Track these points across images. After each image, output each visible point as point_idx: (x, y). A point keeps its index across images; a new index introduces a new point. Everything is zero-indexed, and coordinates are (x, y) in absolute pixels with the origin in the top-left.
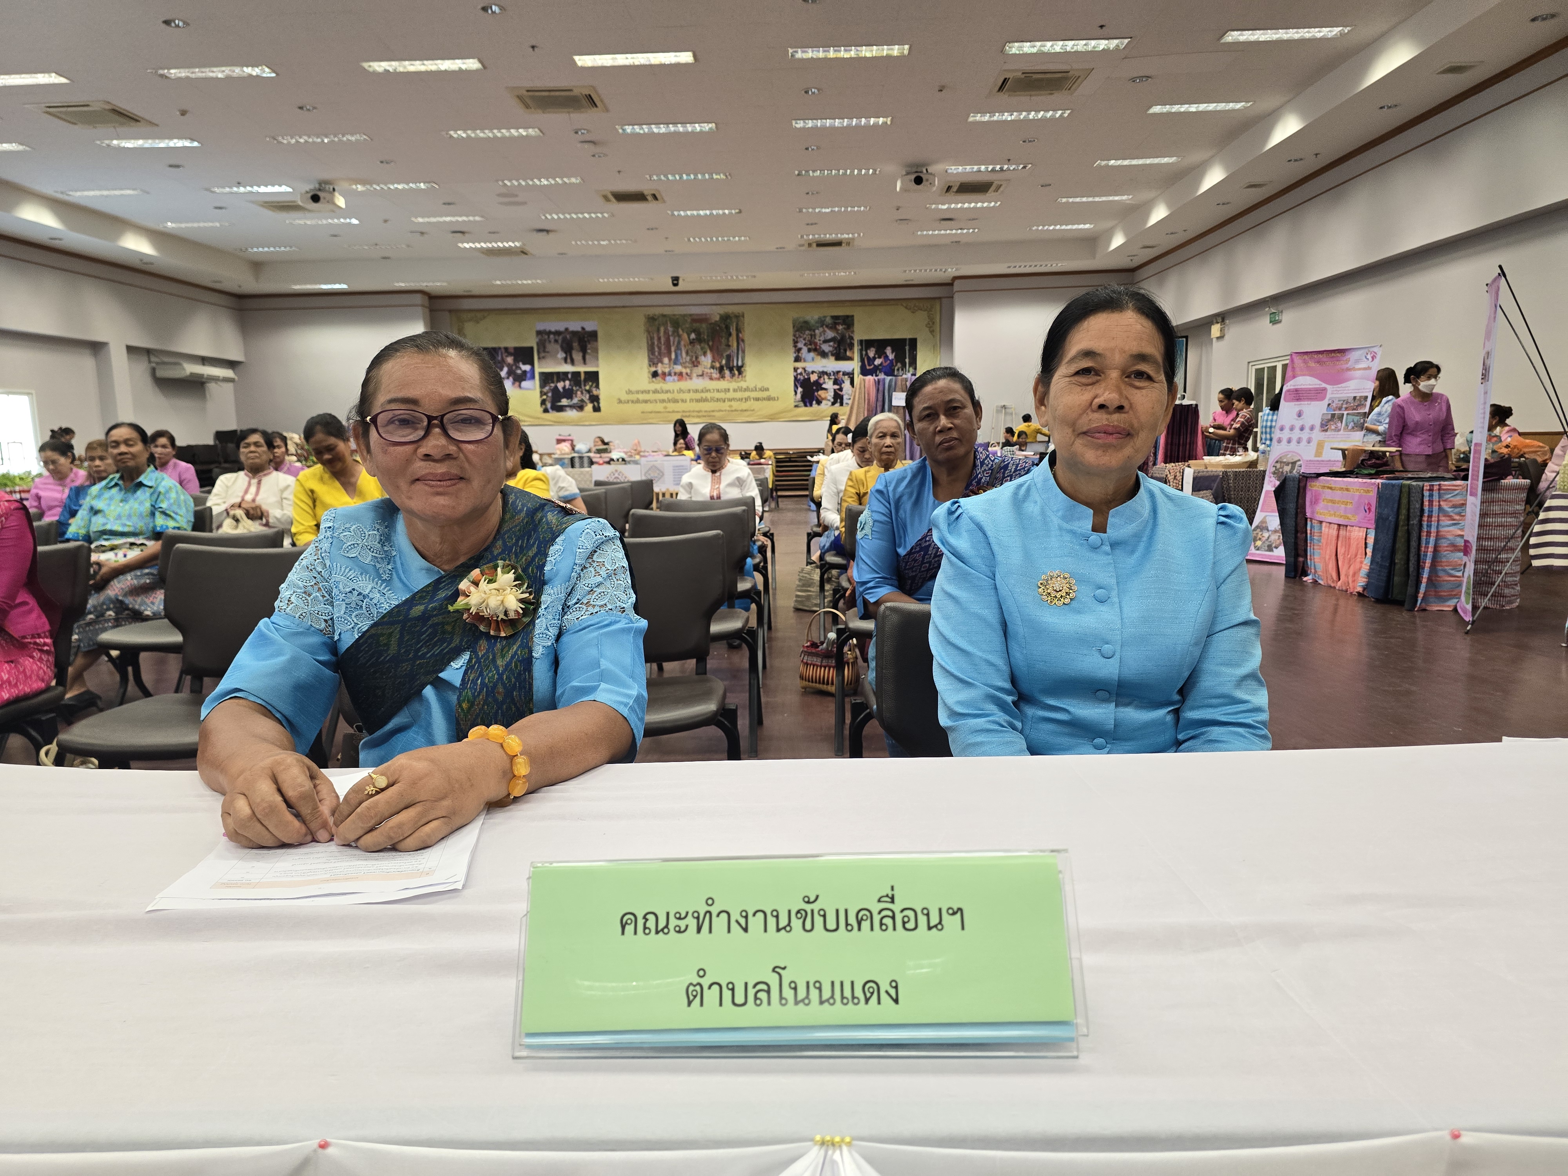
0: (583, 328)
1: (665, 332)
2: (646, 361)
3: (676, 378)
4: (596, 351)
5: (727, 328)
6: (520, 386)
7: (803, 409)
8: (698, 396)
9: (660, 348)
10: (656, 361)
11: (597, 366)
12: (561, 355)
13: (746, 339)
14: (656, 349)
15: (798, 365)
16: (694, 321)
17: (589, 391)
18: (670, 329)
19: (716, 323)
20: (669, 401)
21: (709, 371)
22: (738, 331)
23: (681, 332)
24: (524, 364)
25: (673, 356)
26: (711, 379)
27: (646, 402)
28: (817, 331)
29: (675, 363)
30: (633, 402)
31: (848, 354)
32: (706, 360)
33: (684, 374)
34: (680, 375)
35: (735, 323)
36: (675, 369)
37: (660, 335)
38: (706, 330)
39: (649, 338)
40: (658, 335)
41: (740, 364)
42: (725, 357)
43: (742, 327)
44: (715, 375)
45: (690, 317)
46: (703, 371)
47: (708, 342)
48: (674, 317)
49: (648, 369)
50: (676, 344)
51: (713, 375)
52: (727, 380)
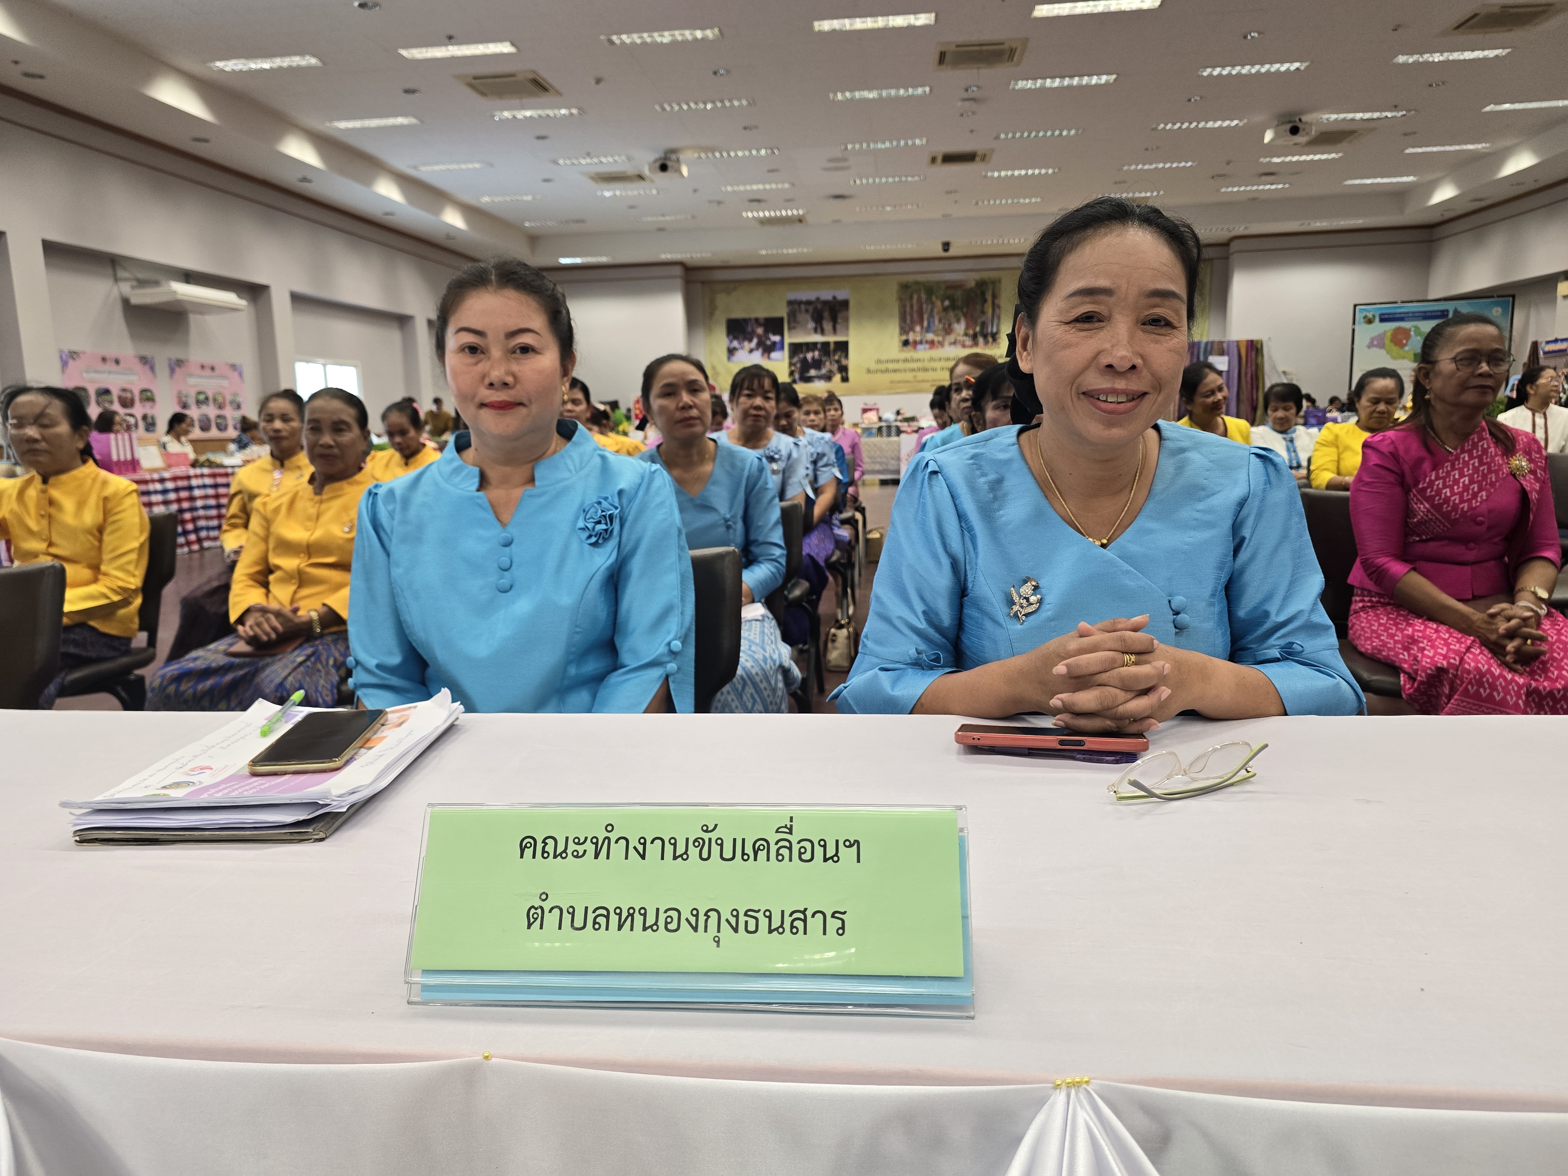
0: (834, 298)
1: (918, 300)
2: (897, 330)
3: (927, 346)
4: (846, 320)
5: (983, 294)
6: (769, 358)
9: (912, 317)
10: (907, 329)
11: (847, 335)
12: (811, 325)
13: (1000, 305)
14: (908, 318)
16: (948, 287)
17: (838, 362)
18: (924, 296)
19: (971, 290)
20: (919, 370)
21: (962, 337)
22: (995, 296)
23: (934, 298)
24: (775, 334)
27: (895, 371)
29: (927, 332)
30: (881, 371)
32: (960, 328)
33: (936, 343)
34: (932, 343)
35: (991, 289)
36: (926, 337)
37: (912, 304)
38: (960, 297)
39: (901, 306)
40: (911, 302)
41: (995, 330)
42: (979, 324)
43: (999, 293)
44: (968, 342)
45: (945, 284)
46: (956, 338)
47: (962, 308)
48: (927, 284)
49: (899, 337)
50: (928, 311)
51: (966, 342)
52: (981, 347)
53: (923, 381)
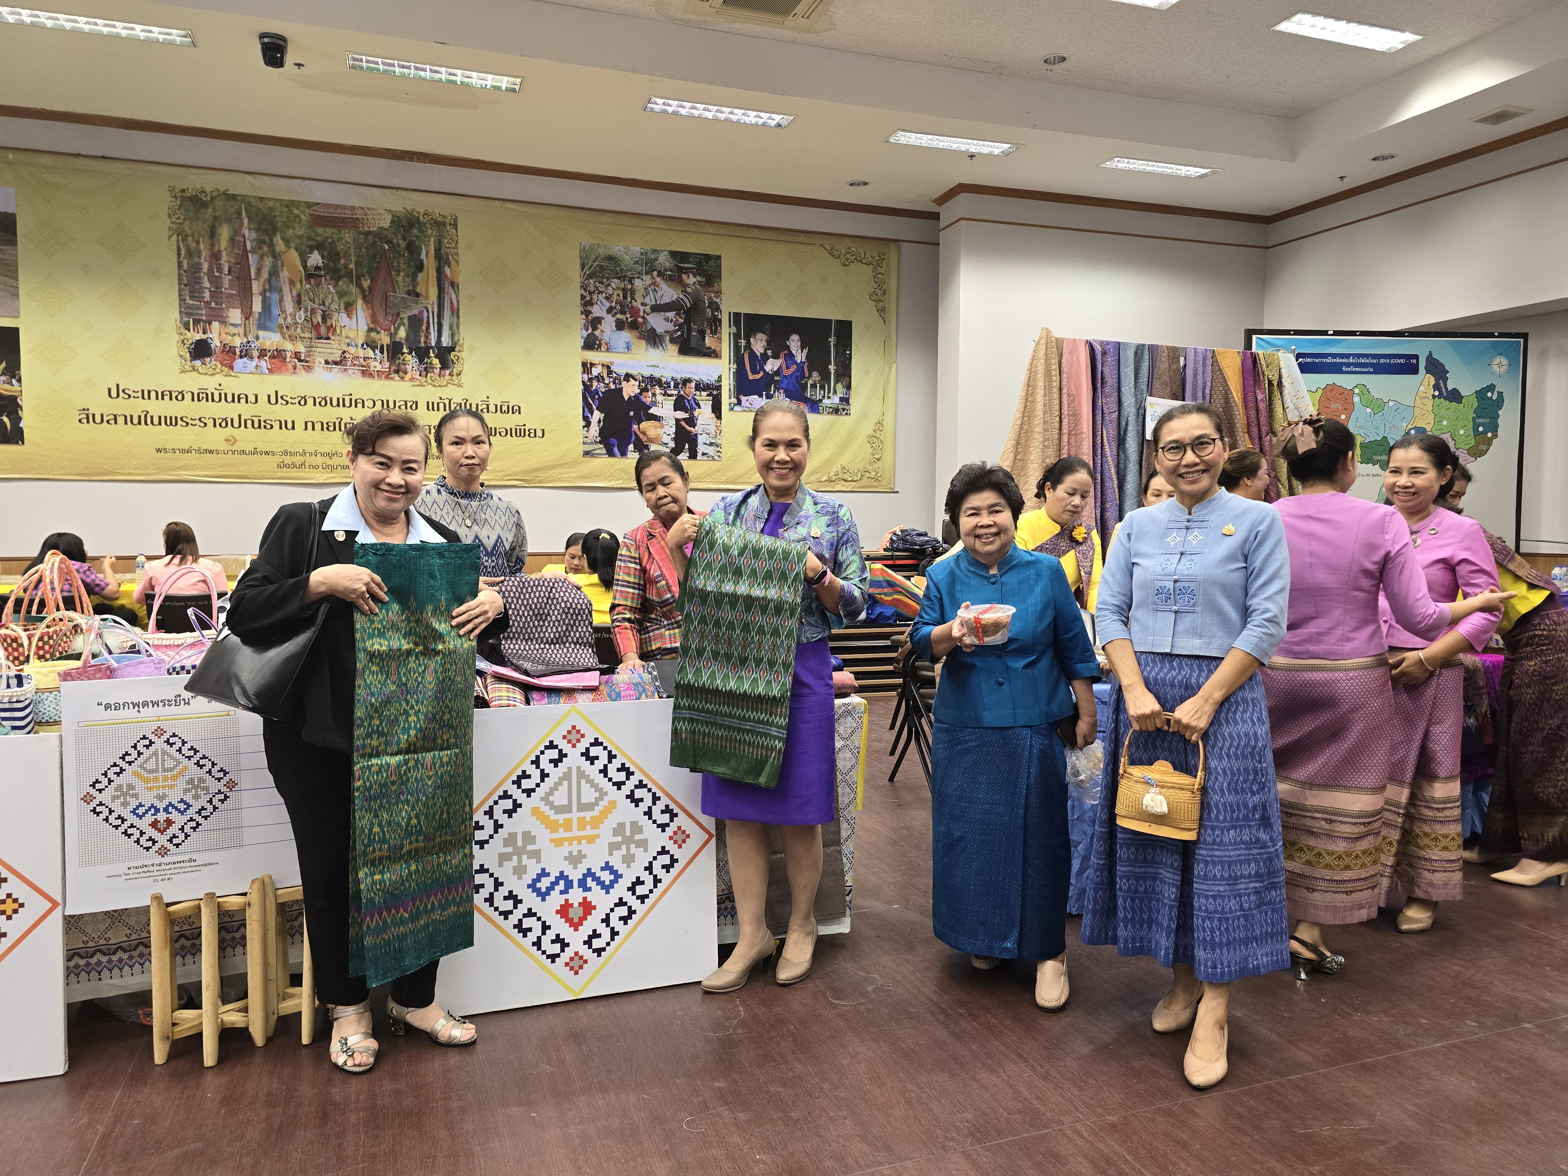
1: (232, 240)
2: (174, 313)
4: (10, 271)
5: (412, 248)
7: (603, 461)
9: (216, 282)
10: (203, 313)
11: (15, 312)
13: (461, 280)
14: (206, 283)
15: (592, 356)
16: (319, 220)
18: (250, 235)
19: (380, 235)
20: (243, 423)
21: (361, 353)
22: (442, 260)
23: (280, 245)
25: (257, 306)
26: (366, 373)
27: (172, 422)
28: (637, 282)
29: (262, 327)
30: (128, 420)
31: (709, 341)
32: (353, 325)
35: (432, 239)
36: (261, 340)
37: (216, 248)
38: (352, 250)
39: (183, 252)
40: (213, 246)
41: (446, 341)
42: (406, 321)
43: (453, 251)
44: (377, 364)
45: (307, 211)
46: (344, 352)
47: (358, 278)
48: (260, 205)
49: (181, 334)
50: (265, 275)
51: (373, 364)
52: (412, 379)
53: (255, 452)
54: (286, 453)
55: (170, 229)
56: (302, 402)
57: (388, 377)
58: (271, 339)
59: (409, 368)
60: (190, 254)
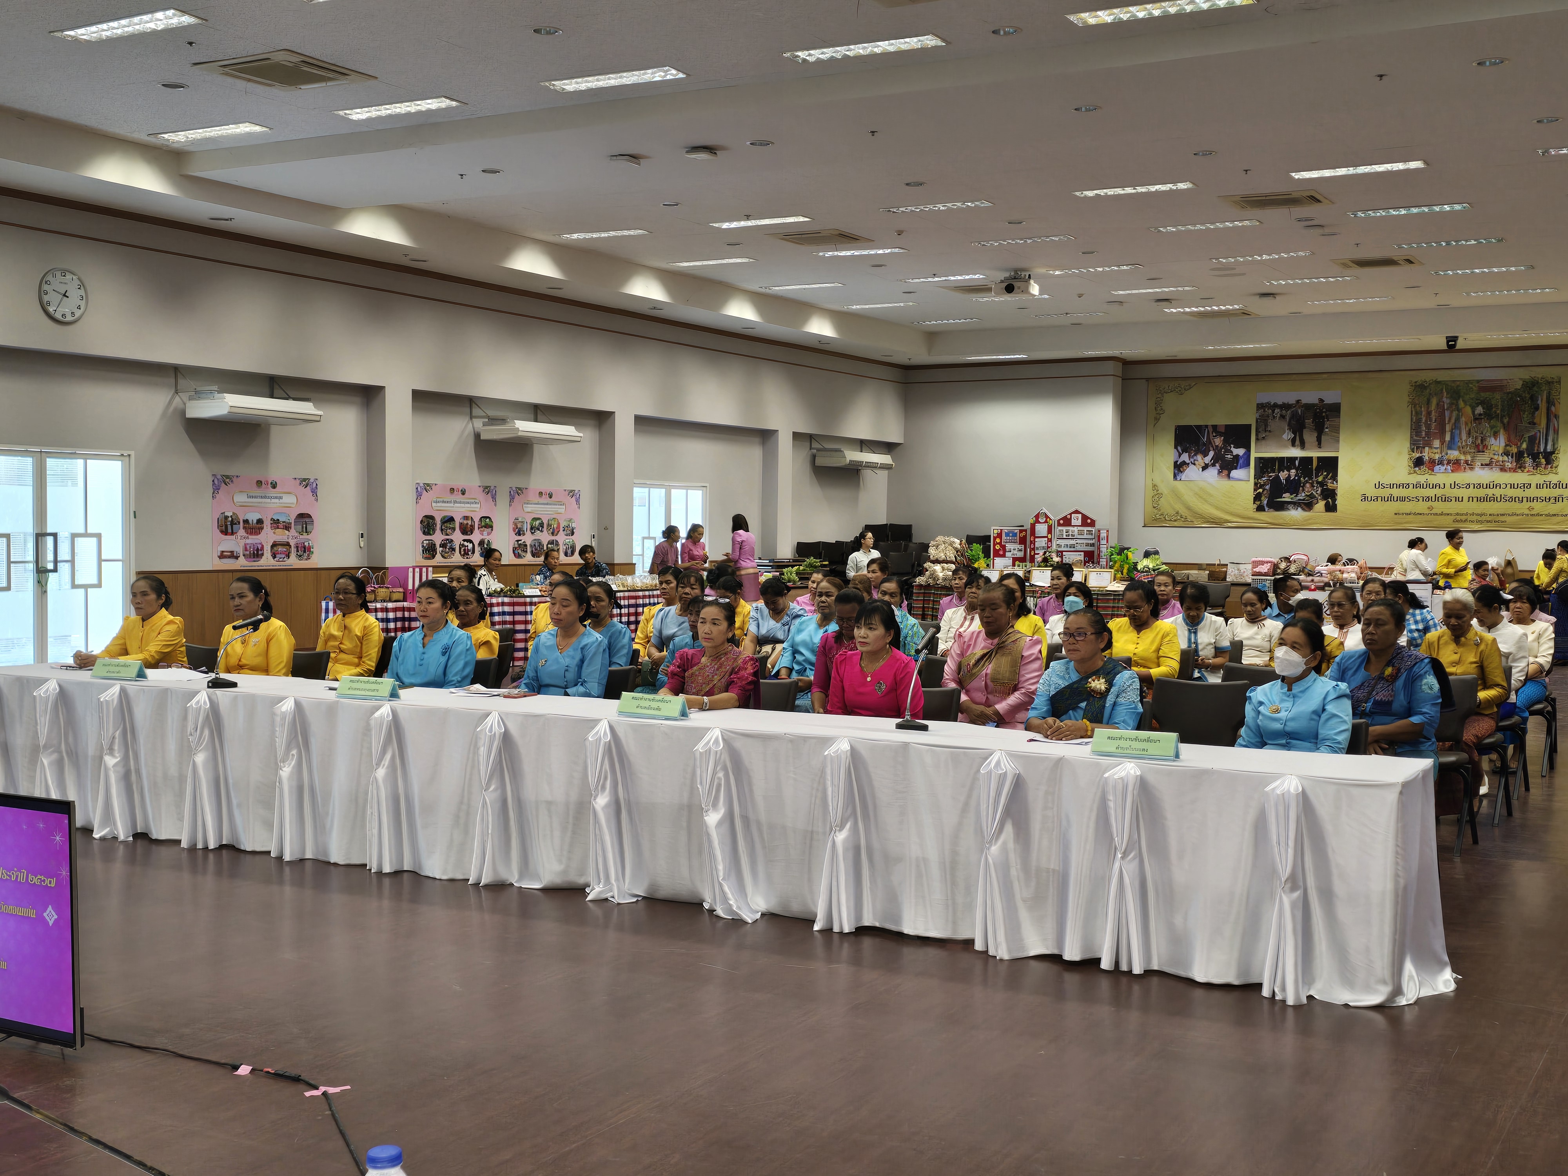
0: (1321, 400)
1: (1438, 404)
2: (1407, 445)
3: (1450, 467)
4: (1336, 430)
5: (1533, 398)
6: (1227, 477)
8: (1481, 493)
9: (1428, 427)
10: (1421, 444)
11: (1337, 449)
12: (1288, 435)
13: (1561, 414)
14: (1423, 428)
16: (1483, 389)
18: (1446, 400)
19: (1516, 393)
20: (1437, 499)
21: (1501, 458)
22: (1550, 403)
23: (1461, 404)
24: (1236, 447)
25: (1448, 438)
26: (1503, 469)
27: (1402, 499)
29: (1450, 448)
30: (1383, 499)
32: (1498, 444)
33: (1462, 462)
34: (1456, 465)
35: (1545, 392)
36: (1449, 455)
37: (1430, 409)
38: (1500, 403)
39: (1414, 413)
40: (1428, 408)
41: (1549, 448)
42: (1527, 439)
43: (1557, 397)
44: (1509, 464)
45: (1477, 385)
46: (1492, 459)
47: (1502, 418)
48: (1453, 385)
49: (1410, 454)
50: (1453, 421)
51: (1507, 464)
52: (1528, 472)
53: (1442, 514)
54: (1457, 514)
55: (1408, 402)
56: (1468, 487)
57: (1515, 471)
58: (1454, 454)
59: (1527, 465)
60: (1417, 413)
